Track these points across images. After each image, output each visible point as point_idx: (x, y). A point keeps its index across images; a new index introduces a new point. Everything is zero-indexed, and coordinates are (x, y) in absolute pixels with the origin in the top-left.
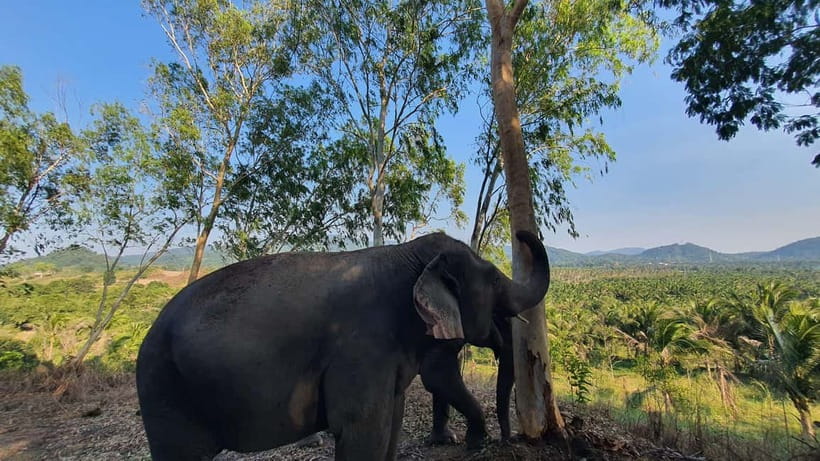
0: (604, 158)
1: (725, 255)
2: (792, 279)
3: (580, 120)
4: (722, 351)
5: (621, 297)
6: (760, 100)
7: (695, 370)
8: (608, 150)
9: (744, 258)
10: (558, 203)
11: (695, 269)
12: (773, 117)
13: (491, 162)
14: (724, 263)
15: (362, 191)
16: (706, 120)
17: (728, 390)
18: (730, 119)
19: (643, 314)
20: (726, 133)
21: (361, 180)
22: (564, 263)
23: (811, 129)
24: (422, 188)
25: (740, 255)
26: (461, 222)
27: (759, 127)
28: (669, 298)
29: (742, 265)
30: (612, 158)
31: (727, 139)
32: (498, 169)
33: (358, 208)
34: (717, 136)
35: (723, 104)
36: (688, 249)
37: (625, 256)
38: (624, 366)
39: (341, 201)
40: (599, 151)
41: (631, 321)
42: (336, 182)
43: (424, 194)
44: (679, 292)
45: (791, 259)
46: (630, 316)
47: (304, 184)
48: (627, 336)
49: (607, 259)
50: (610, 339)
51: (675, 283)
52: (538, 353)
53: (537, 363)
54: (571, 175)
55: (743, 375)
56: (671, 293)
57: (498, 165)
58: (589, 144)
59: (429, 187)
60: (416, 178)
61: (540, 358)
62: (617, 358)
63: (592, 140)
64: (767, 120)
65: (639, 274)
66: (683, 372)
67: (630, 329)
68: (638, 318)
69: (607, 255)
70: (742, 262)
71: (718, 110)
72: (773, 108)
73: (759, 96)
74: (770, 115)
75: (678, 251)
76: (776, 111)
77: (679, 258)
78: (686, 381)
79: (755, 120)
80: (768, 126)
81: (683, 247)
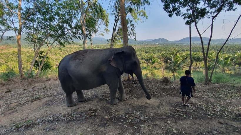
0: (145, 18)
1: (170, 41)
2: (181, 47)
3: (140, 7)
4: (163, 64)
5: (146, 52)
6: (177, 9)
7: (158, 68)
8: (146, 16)
10: (133, 31)
11: (163, 45)
14: (169, 43)
16: (167, 12)
17: (163, 71)
18: (172, 12)
19: (150, 56)
20: (171, 16)
22: (133, 43)
23: (185, 16)
25: (173, 41)
26: (108, 32)
27: (176, 15)
28: (157, 52)
29: (173, 44)
30: (147, 18)
32: (118, 19)
33: (76, 28)
34: (169, 16)
36: (163, 39)
37: (148, 41)
38: (144, 68)
40: (144, 15)
41: (147, 58)
43: (96, 23)
44: (159, 51)
45: (182, 42)
48: (146, 62)
49: (144, 42)
50: (142, 63)
51: (158, 48)
54: (137, 20)
55: (167, 68)
56: (157, 51)
57: (118, 18)
58: (142, 13)
59: (98, 21)
62: (143, 67)
63: (143, 12)
64: (178, 14)
65: (151, 46)
66: (156, 69)
67: (147, 60)
68: (149, 58)
70: (173, 43)
71: (169, 10)
73: (177, 7)
74: (178, 13)
75: (160, 40)
76: (180, 12)
77: (160, 42)
78: (156, 71)
79: (176, 13)
80: (178, 15)
81: (162, 39)
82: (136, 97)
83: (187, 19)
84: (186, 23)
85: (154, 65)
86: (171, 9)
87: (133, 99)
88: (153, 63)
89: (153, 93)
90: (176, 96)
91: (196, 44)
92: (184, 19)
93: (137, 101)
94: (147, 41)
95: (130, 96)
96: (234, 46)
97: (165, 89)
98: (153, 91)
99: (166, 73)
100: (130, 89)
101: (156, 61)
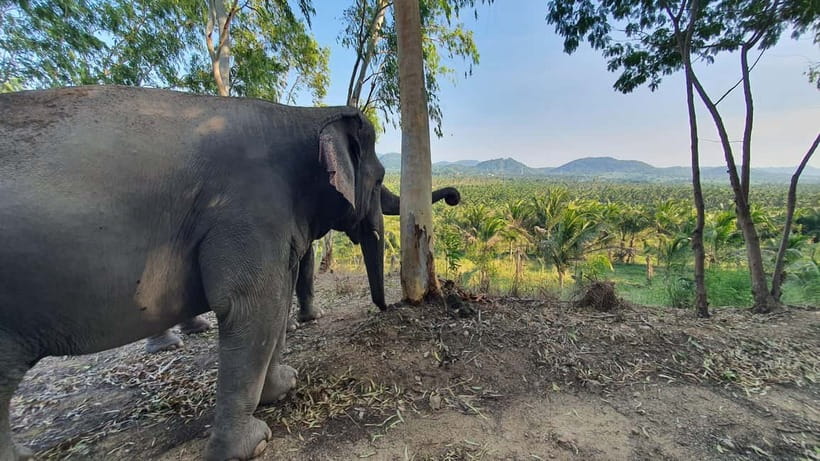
0: (469, 59)
1: (532, 169)
6: (598, 19)
7: (503, 254)
8: (474, 52)
9: (543, 172)
11: (511, 179)
12: (603, 37)
13: (364, 41)
14: (530, 175)
15: (195, 59)
16: (558, 32)
17: (521, 265)
18: (575, 33)
19: (475, 214)
20: (570, 46)
21: (192, 40)
23: (618, 57)
24: (278, 68)
27: (592, 45)
28: (493, 202)
29: (541, 177)
30: (476, 61)
31: (570, 53)
34: (563, 47)
35: (574, 17)
36: (510, 163)
39: (163, 69)
40: (467, 51)
41: (465, 220)
42: (150, 40)
43: (280, 77)
44: (498, 197)
45: (568, 174)
46: (465, 216)
47: (96, 35)
48: (461, 231)
49: (452, 169)
51: (496, 190)
52: (424, 227)
53: (424, 236)
55: (531, 254)
56: (494, 198)
58: (458, 41)
59: (286, 68)
60: (270, 54)
61: (425, 232)
63: (462, 39)
64: (598, 41)
65: (473, 183)
67: (464, 226)
68: (470, 218)
69: (451, 165)
70: (541, 175)
71: (569, 22)
72: (605, 29)
73: (598, 14)
74: (601, 35)
75: (502, 164)
76: (606, 32)
77: (502, 170)
78: (497, 262)
79: (591, 38)
80: (598, 45)
81: (506, 161)
82: (485, 400)
83: (622, 70)
84: (616, 85)
85: (490, 242)
86: (575, 20)
87: (466, 411)
88: (489, 234)
89: (569, 366)
90: (687, 380)
91: (608, 180)
92: (613, 66)
93: (498, 431)
94: (461, 166)
95: (448, 394)
96: (715, 188)
97: (620, 340)
98: (565, 354)
99: (532, 269)
100: (441, 344)
101: (499, 227)
